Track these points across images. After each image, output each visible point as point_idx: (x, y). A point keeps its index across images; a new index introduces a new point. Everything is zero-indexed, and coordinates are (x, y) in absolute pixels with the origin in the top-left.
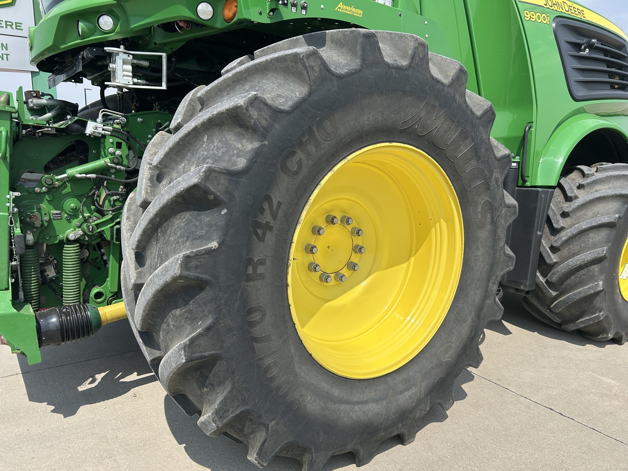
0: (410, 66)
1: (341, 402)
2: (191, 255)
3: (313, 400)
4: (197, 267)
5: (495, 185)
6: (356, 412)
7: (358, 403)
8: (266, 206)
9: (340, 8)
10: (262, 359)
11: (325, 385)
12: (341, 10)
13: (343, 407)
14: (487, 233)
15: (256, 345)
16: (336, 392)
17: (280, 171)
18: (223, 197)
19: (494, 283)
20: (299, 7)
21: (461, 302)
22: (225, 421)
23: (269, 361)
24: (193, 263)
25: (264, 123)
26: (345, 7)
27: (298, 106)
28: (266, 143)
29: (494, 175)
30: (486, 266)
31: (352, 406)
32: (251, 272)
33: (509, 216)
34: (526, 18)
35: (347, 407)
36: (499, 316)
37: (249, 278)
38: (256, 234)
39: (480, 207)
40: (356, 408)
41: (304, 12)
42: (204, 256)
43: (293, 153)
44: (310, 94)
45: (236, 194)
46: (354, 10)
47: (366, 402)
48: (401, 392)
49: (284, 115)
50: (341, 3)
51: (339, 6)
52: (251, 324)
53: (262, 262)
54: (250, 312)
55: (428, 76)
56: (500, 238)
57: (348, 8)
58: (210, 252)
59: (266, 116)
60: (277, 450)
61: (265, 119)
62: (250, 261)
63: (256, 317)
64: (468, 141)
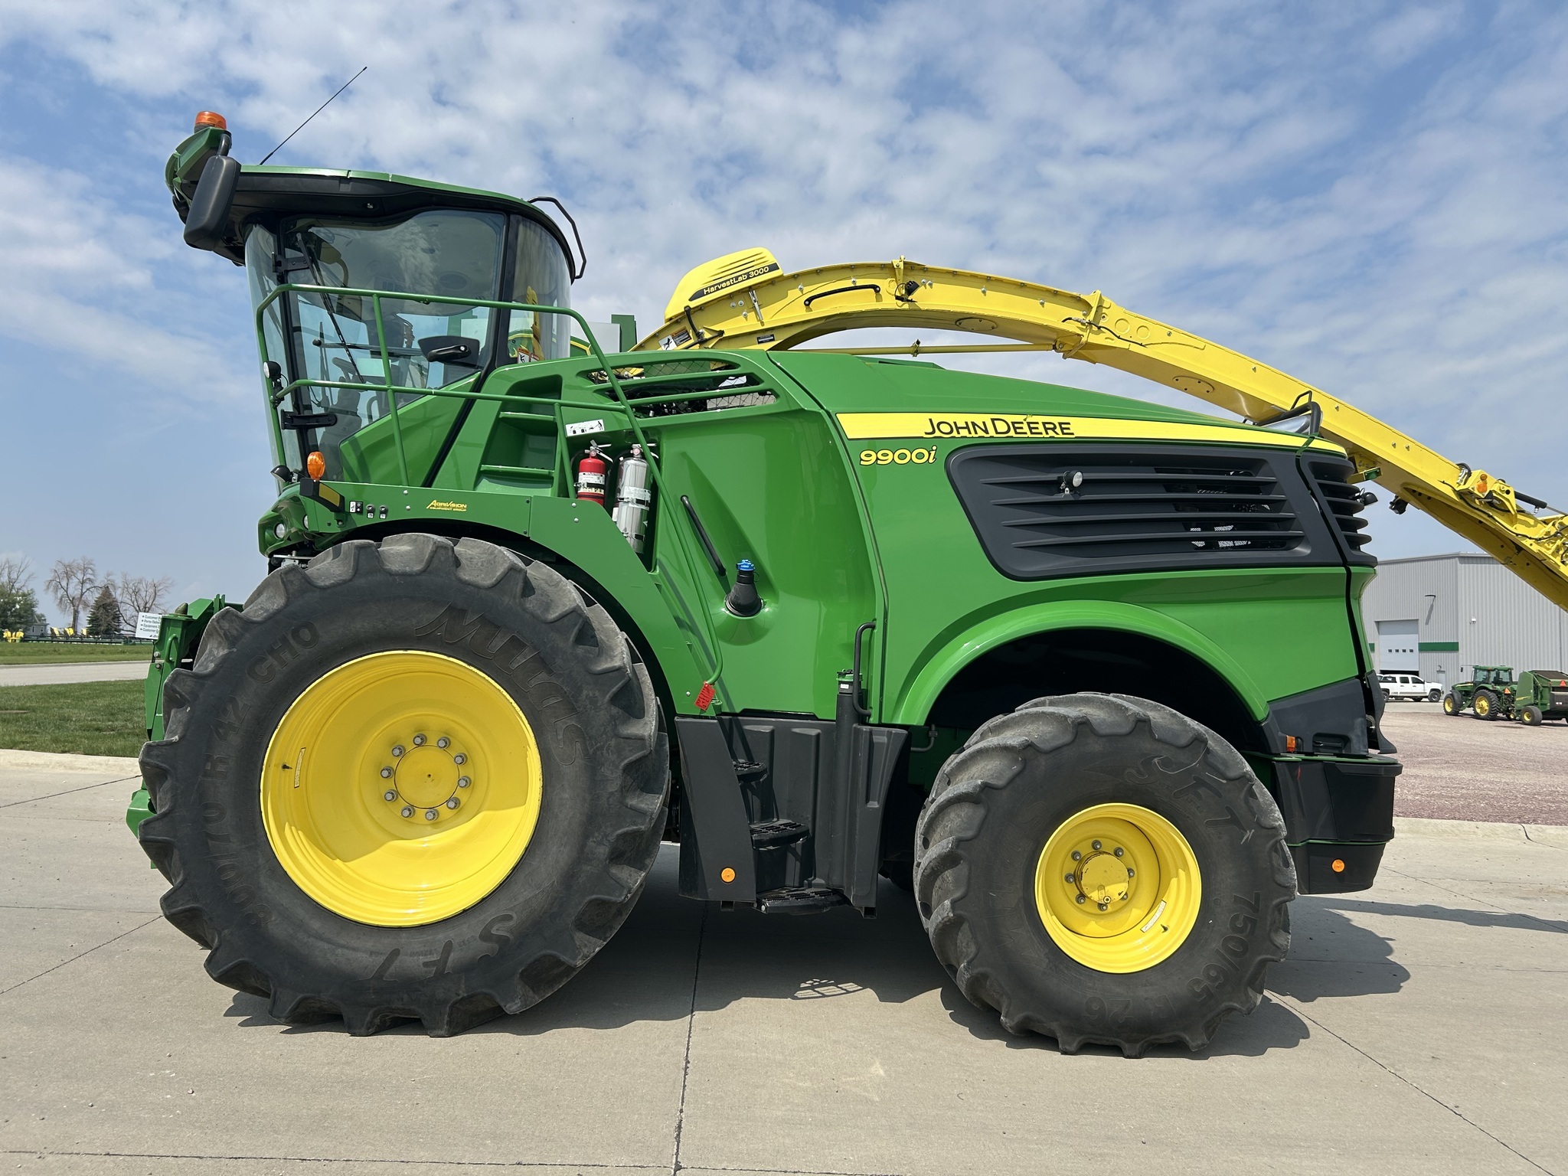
0: (424, 571)
1: (320, 938)
2: (153, 744)
3: (277, 922)
4: (158, 756)
5: (589, 706)
6: (337, 955)
7: (343, 946)
8: (230, 707)
9: (433, 506)
10: (217, 858)
11: (301, 913)
12: (434, 508)
13: (320, 944)
14: (578, 769)
15: (210, 842)
16: (316, 925)
17: (247, 675)
18: (187, 697)
19: (600, 843)
20: (377, 512)
21: (538, 860)
22: (173, 911)
23: (224, 862)
24: (155, 752)
25: (235, 633)
26: (441, 504)
27: (273, 618)
28: (235, 650)
29: (585, 692)
30: (578, 815)
31: (334, 947)
32: (209, 768)
33: (630, 751)
34: (862, 463)
35: (326, 946)
36: (620, 896)
37: (206, 774)
38: (218, 733)
39: (561, 733)
40: (339, 951)
41: (383, 517)
42: (166, 747)
43: (263, 660)
44: (286, 605)
45: (201, 695)
46: (454, 505)
47: (354, 949)
48: (412, 954)
49: (256, 625)
50: (435, 501)
51: (432, 504)
52: (207, 820)
53: (222, 761)
54: (207, 807)
55: (454, 579)
56: (608, 780)
57: (444, 504)
58: (171, 744)
59: (237, 627)
60: (230, 965)
61: (237, 630)
62: (209, 758)
63: (213, 814)
64: (527, 650)
